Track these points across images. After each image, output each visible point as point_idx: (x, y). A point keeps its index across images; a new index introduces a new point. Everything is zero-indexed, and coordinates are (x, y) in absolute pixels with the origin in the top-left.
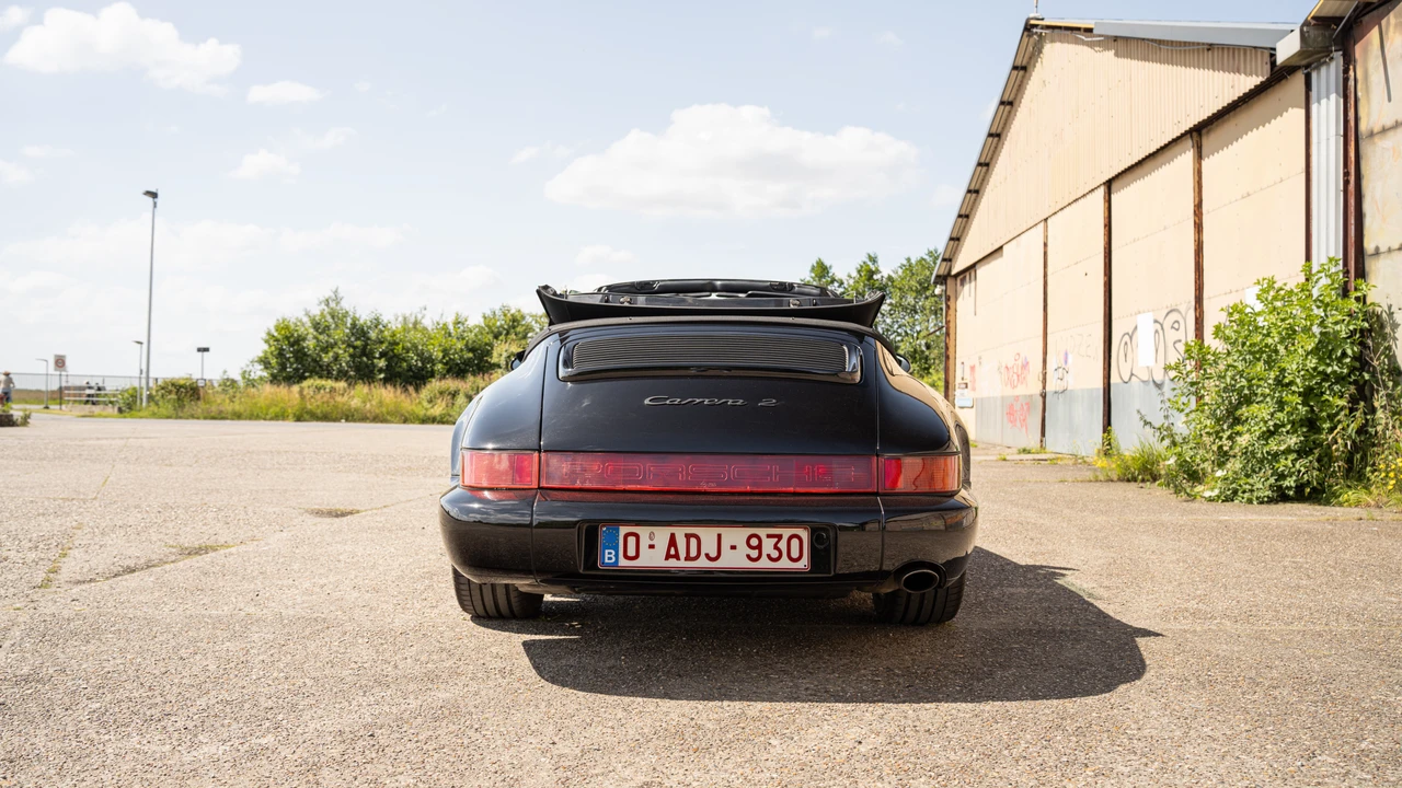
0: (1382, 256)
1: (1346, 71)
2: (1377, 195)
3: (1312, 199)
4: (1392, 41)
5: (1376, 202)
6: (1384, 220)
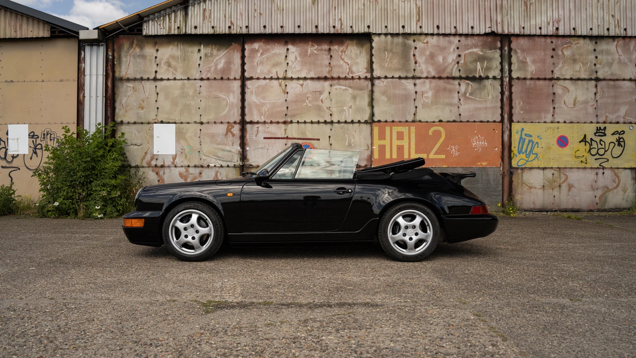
0: (124, 125)
1: (107, 51)
2: (123, 102)
3: (84, 97)
4: (134, 49)
5: (122, 105)
6: (126, 111)
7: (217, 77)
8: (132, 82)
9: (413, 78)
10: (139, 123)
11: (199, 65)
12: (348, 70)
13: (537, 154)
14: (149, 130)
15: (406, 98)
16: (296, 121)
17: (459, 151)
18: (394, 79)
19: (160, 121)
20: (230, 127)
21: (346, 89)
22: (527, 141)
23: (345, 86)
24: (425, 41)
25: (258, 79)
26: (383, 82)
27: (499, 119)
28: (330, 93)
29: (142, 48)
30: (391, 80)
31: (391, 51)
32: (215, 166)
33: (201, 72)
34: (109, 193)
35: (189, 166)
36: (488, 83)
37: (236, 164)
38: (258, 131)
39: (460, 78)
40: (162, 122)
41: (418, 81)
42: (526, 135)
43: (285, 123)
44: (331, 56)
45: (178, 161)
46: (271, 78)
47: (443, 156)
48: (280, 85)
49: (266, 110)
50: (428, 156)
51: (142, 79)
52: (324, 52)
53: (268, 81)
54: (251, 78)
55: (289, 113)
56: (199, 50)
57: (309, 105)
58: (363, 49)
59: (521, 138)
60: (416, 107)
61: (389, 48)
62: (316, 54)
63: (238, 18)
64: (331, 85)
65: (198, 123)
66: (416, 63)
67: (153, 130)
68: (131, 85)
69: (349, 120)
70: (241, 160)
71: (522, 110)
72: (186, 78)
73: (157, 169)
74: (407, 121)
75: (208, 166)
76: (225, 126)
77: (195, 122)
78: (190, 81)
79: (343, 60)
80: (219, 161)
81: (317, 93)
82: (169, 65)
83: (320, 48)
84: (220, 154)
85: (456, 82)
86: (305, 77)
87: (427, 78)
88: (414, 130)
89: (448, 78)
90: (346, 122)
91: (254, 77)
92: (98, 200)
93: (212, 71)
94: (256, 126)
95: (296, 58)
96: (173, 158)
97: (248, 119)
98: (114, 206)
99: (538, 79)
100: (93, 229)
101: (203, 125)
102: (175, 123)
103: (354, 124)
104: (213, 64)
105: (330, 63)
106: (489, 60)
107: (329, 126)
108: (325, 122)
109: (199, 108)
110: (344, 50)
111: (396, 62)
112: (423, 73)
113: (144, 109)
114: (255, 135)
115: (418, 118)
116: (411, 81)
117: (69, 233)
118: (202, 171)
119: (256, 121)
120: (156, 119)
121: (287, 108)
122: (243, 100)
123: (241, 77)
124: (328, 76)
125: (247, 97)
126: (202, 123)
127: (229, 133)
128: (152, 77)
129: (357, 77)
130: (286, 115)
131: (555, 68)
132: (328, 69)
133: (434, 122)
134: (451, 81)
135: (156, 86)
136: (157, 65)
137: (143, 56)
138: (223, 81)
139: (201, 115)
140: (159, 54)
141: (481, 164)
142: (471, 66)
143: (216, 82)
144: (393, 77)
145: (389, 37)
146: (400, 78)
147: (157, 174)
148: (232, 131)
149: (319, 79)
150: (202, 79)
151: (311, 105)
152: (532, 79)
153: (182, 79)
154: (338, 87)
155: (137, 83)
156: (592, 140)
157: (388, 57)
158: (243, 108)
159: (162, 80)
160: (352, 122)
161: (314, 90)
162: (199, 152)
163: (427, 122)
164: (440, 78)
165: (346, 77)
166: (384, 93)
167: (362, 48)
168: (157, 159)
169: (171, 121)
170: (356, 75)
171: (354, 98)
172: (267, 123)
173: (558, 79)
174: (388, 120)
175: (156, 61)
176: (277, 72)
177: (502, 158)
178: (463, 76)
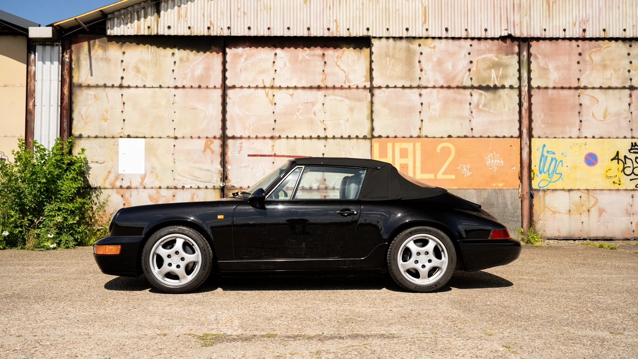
0: (83, 139)
1: (63, 53)
2: (83, 112)
3: (34, 105)
4: (96, 51)
5: (82, 115)
6: (86, 123)
7: (194, 86)
8: (93, 89)
9: (419, 87)
10: (101, 137)
11: (173, 71)
12: (344, 78)
13: (561, 174)
14: (114, 145)
15: (409, 110)
16: (285, 137)
17: (470, 170)
18: (397, 89)
19: (126, 135)
20: (209, 143)
21: (342, 100)
22: (549, 159)
23: (341, 97)
24: (432, 46)
25: (241, 87)
26: (385, 92)
27: (517, 134)
28: (323, 104)
29: (105, 50)
30: (393, 89)
31: (393, 56)
32: (191, 187)
33: (175, 79)
34: (65, 219)
35: (160, 188)
36: (504, 93)
37: (215, 185)
38: (241, 147)
39: (472, 87)
40: (129, 136)
41: (423, 91)
42: (548, 152)
43: (272, 138)
44: (325, 63)
45: (148, 182)
46: (257, 87)
47: (453, 177)
48: (267, 95)
49: (251, 123)
50: (436, 176)
51: (105, 86)
52: (317, 57)
53: (252, 90)
54: (234, 87)
55: (277, 128)
56: (173, 54)
57: (300, 118)
58: (362, 55)
59: (543, 155)
60: (422, 121)
61: (391, 53)
62: (308, 60)
63: (219, 17)
64: (325, 96)
65: (172, 138)
66: (421, 70)
67: (118, 145)
68: (92, 92)
69: (346, 136)
70: (221, 180)
71: (544, 124)
72: (158, 86)
73: (122, 191)
74: (411, 137)
75: (183, 187)
76: (203, 142)
77: (168, 137)
78: (162, 89)
79: (338, 66)
80: (196, 182)
81: (308, 104)
82: (138, 71)
83: (312, 53)
84: (197, 173)
85: (468, 92)
86: (295, 87)
87: (434, 87)
88: (420, 147)
89: (458, 87)
90: (342, 138)
91: (237, 86)
92: (51, 227)
93: (188, 78)
94: (239, 141)
95: (285, 65)
96: (141, 178)
97: (229, 133)
98: (72, 234)
99: (562, 88)
100: (48, 260)
101: (177, 140)
102: (145, 137)
103: (351, 140)
104: (189, 70)
105: (323, 71)
106: (505, 66)
107: (323, 142)
108: (319, 138)
109: (173, 121)
110: (340, 55)
111: (399, 69)
112: (429, 81)
113: (108, 121)
114: (237, 152)
115: (424, 133)
116: (417, 91)
117: (19, 265)
118: (176, 193)
119: (239, 136)
120: (122, 132)
121: (275, 121)
122: (224, 112)
123: (222, 86)
124: (322, 85)
125: (228, 108)
126: (176, 138)
127: (208, 150)
128: (117, 84)
129: (355, 86)
130: (273, 129)
131: (581, 75)
132: (321, 77)
133: (442, 137)
134: (462, 91)
135: (122, 95)
136: (124, 70)
137: (106, 59)
138: (200, 90)
139: (175, 129)
140: (125, 58)
141: (497, 186)
142: (485, 74)
143: (192, 90)
144: (395, 87)
145: (391, 40)
146: (403, 87)
147: (122, 196)
148: (211, 147)
149: (311, 88)
150: (176, 87)
151: (302, 118)
152: (554, 88)
153: (152, 87)
154: (333, 97)
155: (99, 91)
156: (625, 157)
157: (389, 64)
158: (224, 121)
159: (129, 87)
160: (349, 137)
161: (306, 102)
162: (173, 171)
163: (434, 137)
164: (449, 87)
165: (342, 86)
166: (385, 105)
167: (361, 53)
168: (122, 179)
169: (139, 136)
170: (353, 85)
171: (351, 110)
172: (252, 138)
173: (585, 88)
174: (390, 136)
175: (122, 66)
176: (263, 80)
177: (521, 178)
178: (475, 85)
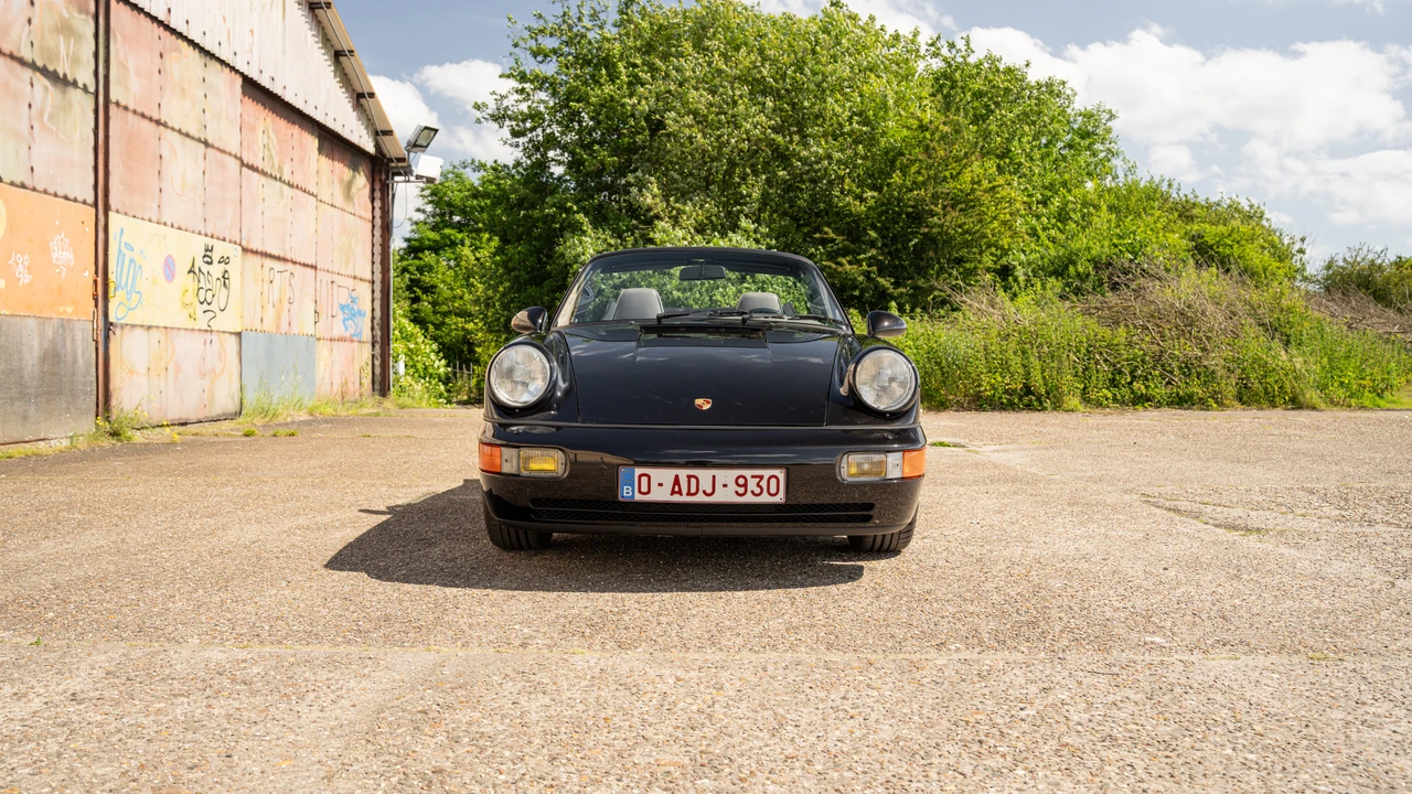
13: (139, 293)
17: (29, 270)
22: (127, 259)
27: (90, 199)
36: (76, 95)
39: (33, 66)
42: (126, 244)
47: (2, 284)
59: (120, 251)
71: (123, 183)
85: (27, 73)
89: (12, 57)
99: (143, 116)
106: (79, 38)
131: (162, 97)
134: (16, 66)
141: (65, 311)
142: (51, 42)
152: (135, 112)
156: (200, 269)
173: (165, 125)
177: (96, 300)
178: (40, 63)
